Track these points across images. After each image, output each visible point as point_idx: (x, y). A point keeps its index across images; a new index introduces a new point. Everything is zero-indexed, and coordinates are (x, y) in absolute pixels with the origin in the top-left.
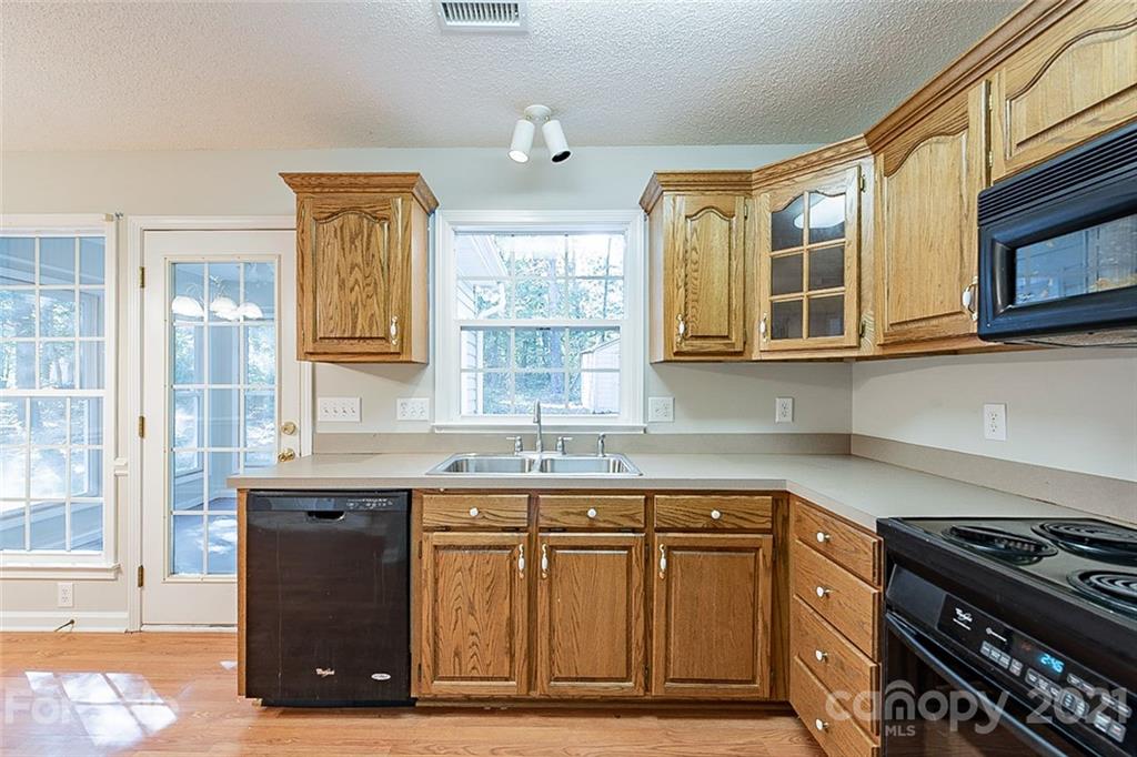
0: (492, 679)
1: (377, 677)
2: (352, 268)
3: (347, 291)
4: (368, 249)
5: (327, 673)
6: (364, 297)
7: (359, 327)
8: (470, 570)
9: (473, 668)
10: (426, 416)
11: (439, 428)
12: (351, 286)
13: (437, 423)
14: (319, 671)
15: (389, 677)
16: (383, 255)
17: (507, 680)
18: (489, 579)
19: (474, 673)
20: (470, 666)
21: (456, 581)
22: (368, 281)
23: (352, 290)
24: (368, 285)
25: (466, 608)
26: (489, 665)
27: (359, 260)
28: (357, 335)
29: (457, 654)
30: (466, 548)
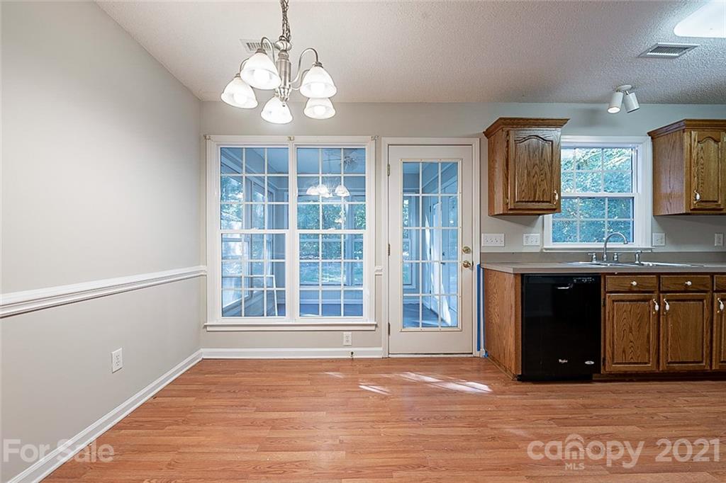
0: (640, 363)
1: (587, 363)
2: (534, 166)
3: (531, 178)
4: (542, 156)
5: (564, 361)
6: (540, 180)
7: (537, 196)
8: (630, 311)
9: (632, 358)
10: (538, 243)
11: (546, 249)
12: (533, 174)
13: (545, 247)
14: (560, 361)
15: (593, 363)
16: (549, 159)
17: (646, 363)
18: (639, 316)
19: (632, 361)
20: (630, 357)
21: (624, 317)
22: (542, 172)
23: (534, 177)
24: (542, 174)
25: (628, 330)
26: (638, 357)
27: (538, 162)
28: (536, 200)
29: (624, 352)
30: (627, 301)
